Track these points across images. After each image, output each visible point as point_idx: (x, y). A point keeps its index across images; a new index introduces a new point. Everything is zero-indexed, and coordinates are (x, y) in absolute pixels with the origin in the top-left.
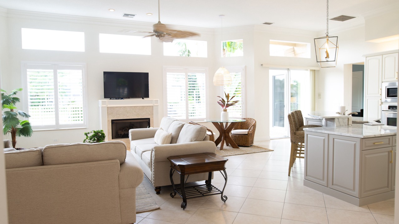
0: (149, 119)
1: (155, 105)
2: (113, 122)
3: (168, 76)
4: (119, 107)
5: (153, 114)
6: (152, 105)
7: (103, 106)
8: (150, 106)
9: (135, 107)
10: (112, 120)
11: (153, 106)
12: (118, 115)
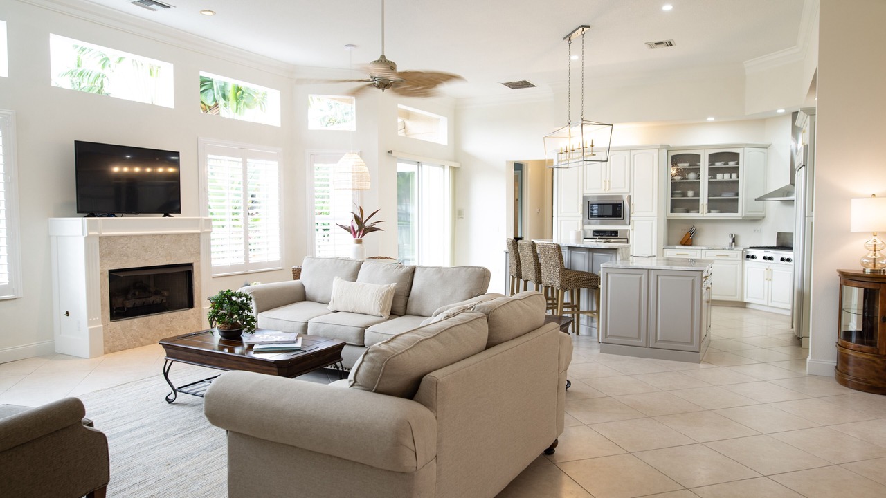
0: (191, 265)
1: (206, 230)
2: (113, 275)
3: (210, 163)
4: (126, 236)
5: (199, 254)
6: (199, 231)
7: (90, 233)
8: (193, 234)
9: (162, 235)
10: (110, 271)
11: (199, 234)
12: (125, 258)
